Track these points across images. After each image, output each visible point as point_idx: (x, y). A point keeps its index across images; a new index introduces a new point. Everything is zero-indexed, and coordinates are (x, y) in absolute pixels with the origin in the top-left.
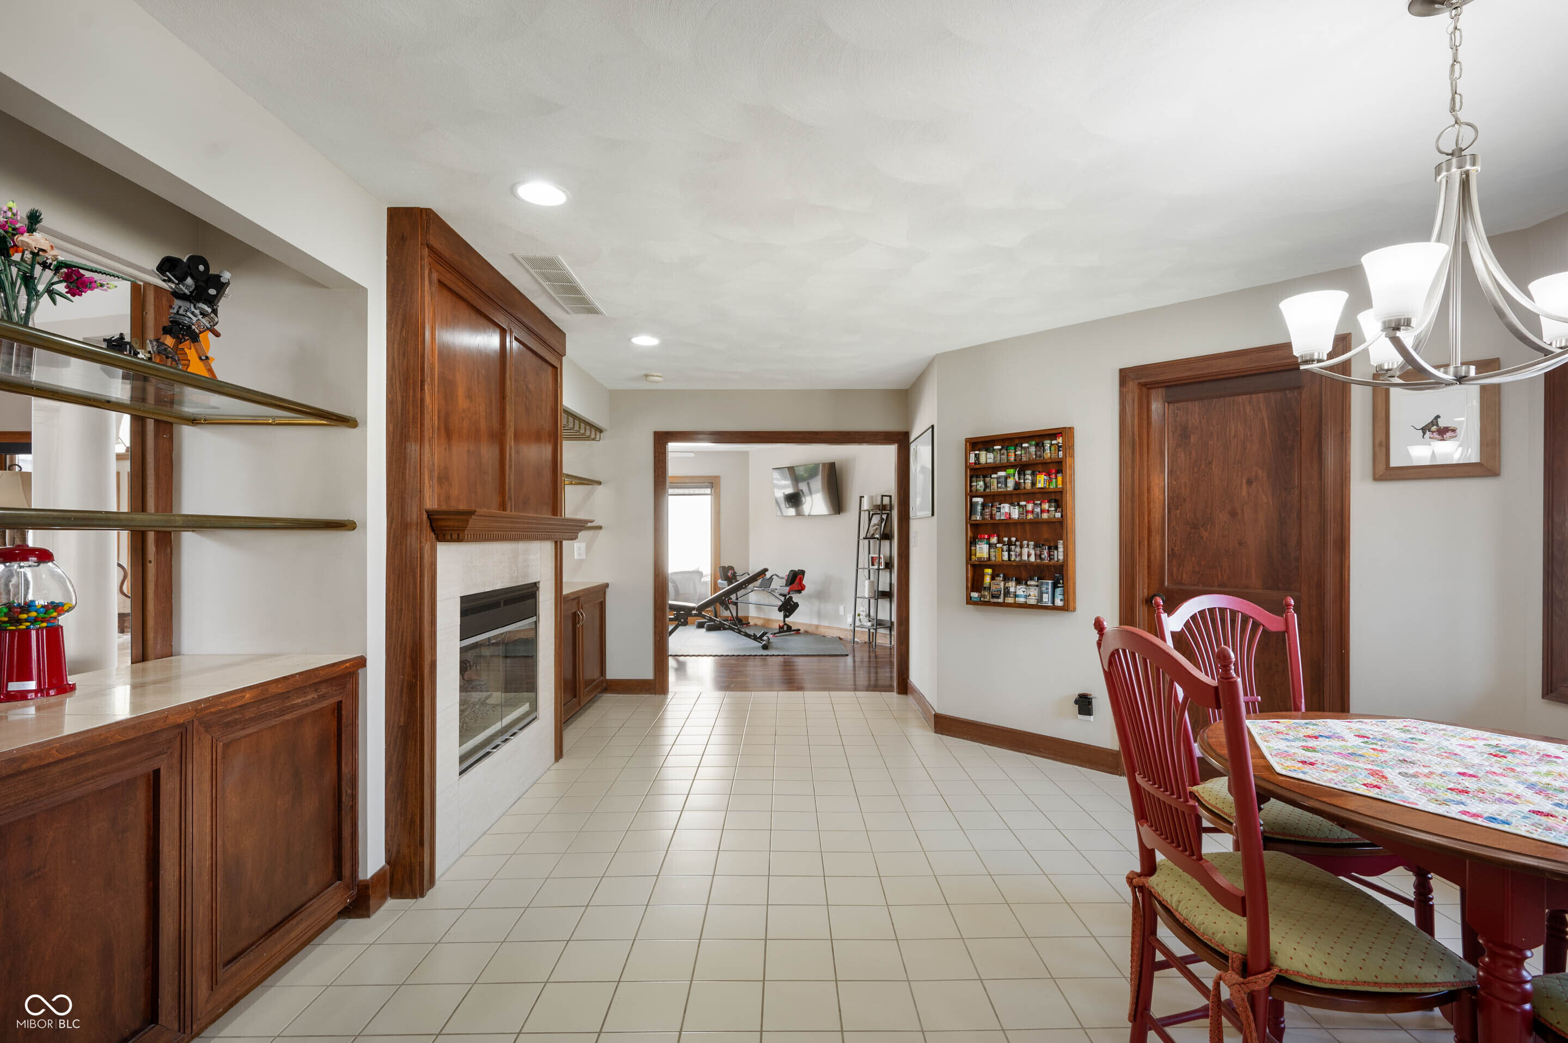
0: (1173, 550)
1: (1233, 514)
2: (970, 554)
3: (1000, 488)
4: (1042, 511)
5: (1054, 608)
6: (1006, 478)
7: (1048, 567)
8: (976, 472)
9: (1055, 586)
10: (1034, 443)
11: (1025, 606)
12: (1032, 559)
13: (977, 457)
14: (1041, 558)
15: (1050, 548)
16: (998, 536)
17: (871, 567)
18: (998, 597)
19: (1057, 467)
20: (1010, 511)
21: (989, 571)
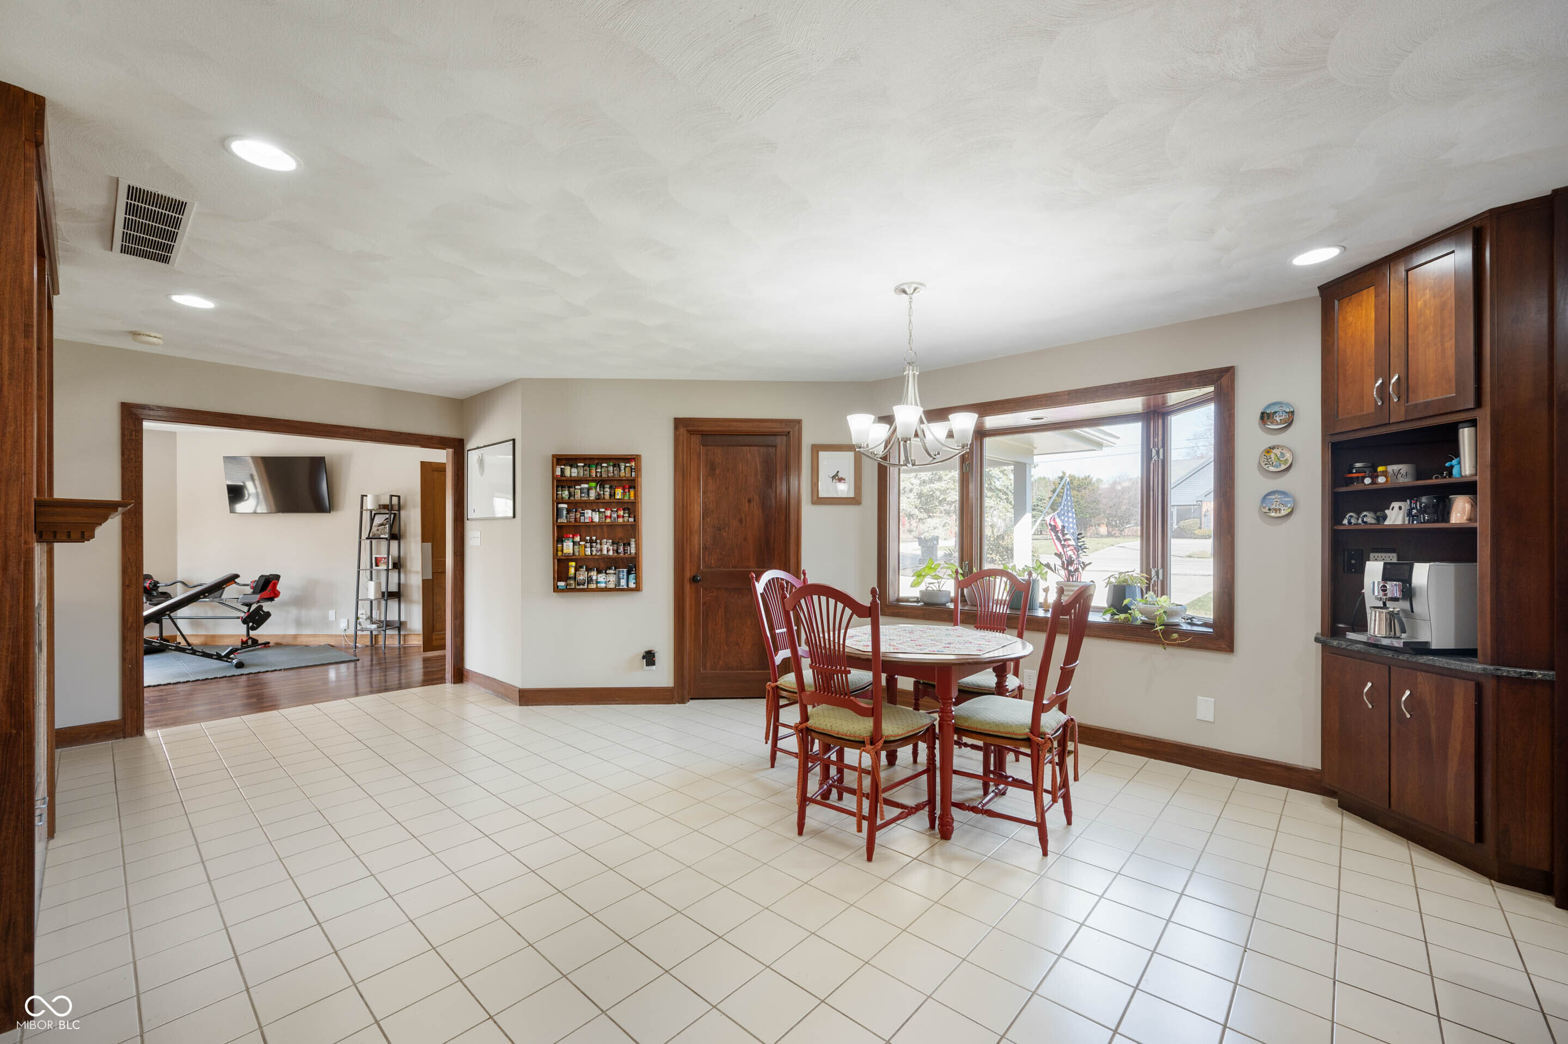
0: (705, 544)
1: (741, 521)
2: (556, 551)
3: (583, 497)
4: (618, 517)
5: (629, 590)
6: (589, 489)
7: (622, 559)
8: (561, 483)
9: (629, 573)
10: (612, 464)
11: (606, 590)
12: (611, 553)
13: (562, 471)
14: (617, 552)
15: (624, 544)
16: (580, 536)
17: (374, 567)
18: (584, 585)
19: (632, 484)
20: (591, 516)
21: (573, 564)
